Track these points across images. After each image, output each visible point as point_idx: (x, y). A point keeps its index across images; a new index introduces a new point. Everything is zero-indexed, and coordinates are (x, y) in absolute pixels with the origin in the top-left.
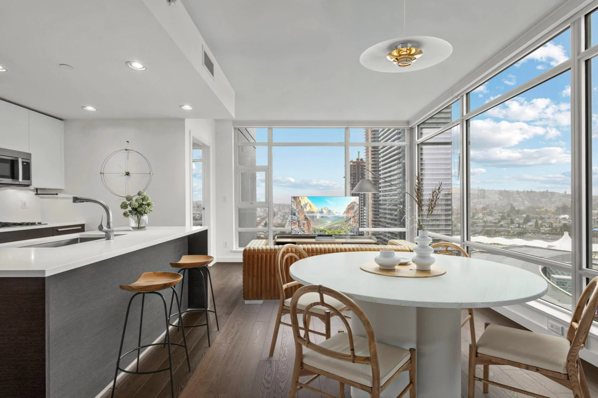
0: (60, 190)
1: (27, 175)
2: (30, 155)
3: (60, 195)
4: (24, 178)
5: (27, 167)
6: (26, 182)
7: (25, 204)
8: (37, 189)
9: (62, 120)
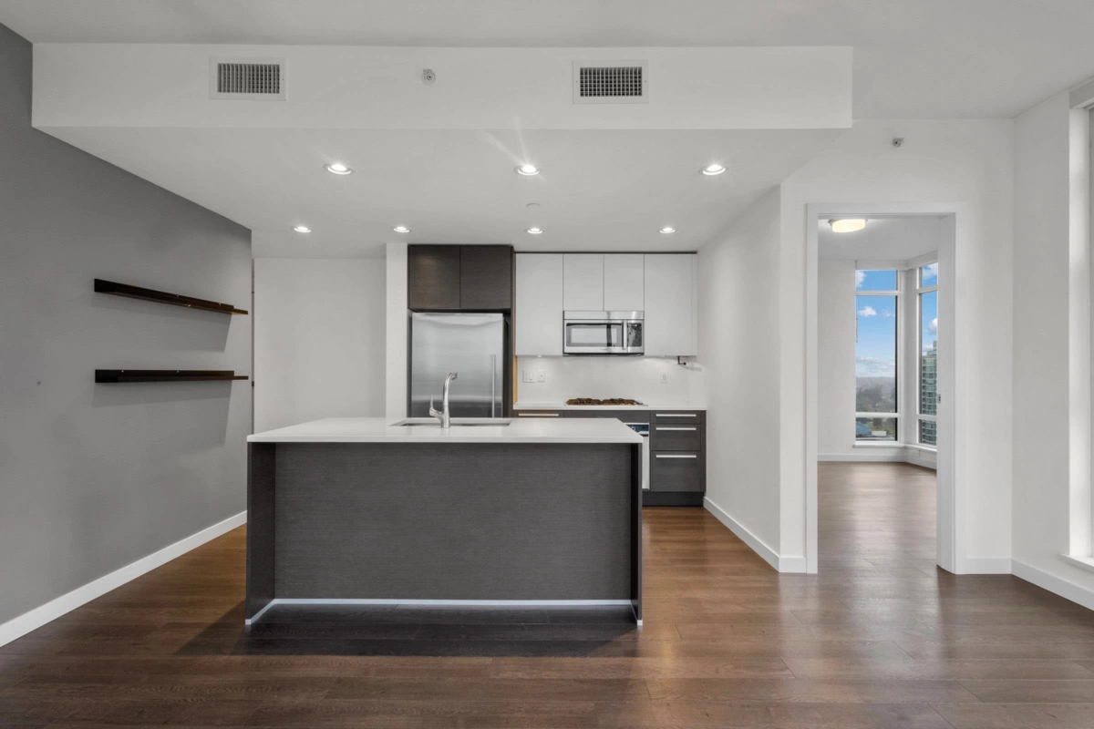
0: (693, 358)
1: (637, 340)
4: (631, 345)
5: (638, 330)
6: (635, 350)
7: (664, 377)
8: (679, 358)
9: (695, 253)
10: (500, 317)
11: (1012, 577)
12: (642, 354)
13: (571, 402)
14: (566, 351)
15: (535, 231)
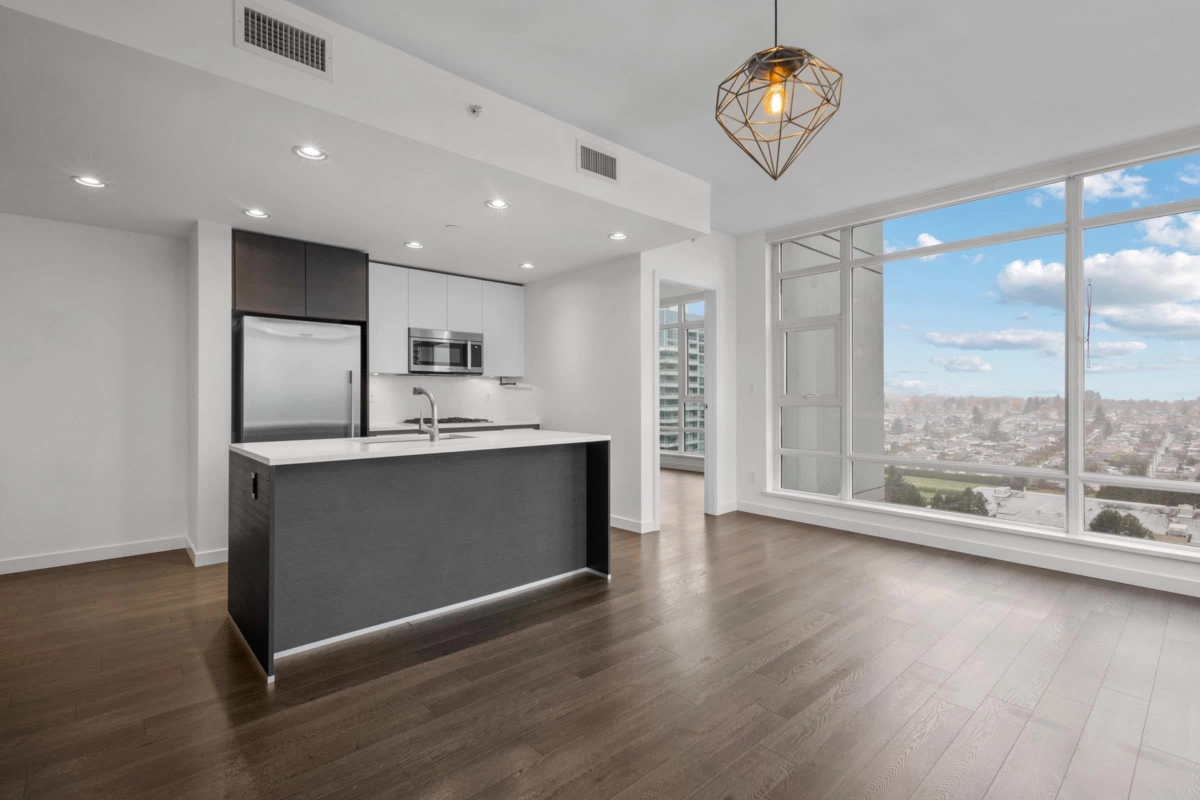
0: (520, 379)
1: (478, 361)
2: (481, 336)
3: (518, 385)
4: (473, 365)
5: (478, 351)
6: (476, 370)
7: (489, 396)
8: (501, 378)
9: (521, 285)
10: (357, 329)
11: (738, 512)
12: (481, 374)
13: (408, 421)
14: (412, 370)
15: (415, 245)
